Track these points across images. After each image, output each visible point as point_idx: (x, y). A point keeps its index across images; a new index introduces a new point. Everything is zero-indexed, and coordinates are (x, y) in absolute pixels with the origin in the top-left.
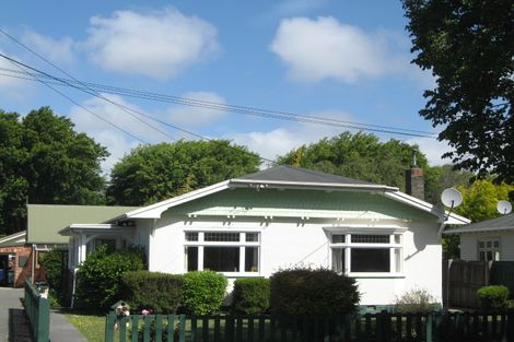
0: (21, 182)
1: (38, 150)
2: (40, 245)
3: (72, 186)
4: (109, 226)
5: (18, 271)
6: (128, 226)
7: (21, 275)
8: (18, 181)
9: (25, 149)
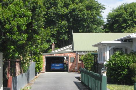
0: (65, 23)
1: (72, 8)
2: (80, 52)
3: (88, 24)
4: (120, 42)
5: (70, 65)
6: (129, 41)
7: (72, 66)
8: (63, 22)
9: (65, 8)
